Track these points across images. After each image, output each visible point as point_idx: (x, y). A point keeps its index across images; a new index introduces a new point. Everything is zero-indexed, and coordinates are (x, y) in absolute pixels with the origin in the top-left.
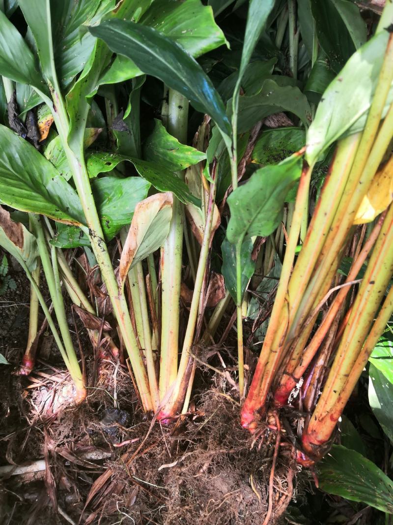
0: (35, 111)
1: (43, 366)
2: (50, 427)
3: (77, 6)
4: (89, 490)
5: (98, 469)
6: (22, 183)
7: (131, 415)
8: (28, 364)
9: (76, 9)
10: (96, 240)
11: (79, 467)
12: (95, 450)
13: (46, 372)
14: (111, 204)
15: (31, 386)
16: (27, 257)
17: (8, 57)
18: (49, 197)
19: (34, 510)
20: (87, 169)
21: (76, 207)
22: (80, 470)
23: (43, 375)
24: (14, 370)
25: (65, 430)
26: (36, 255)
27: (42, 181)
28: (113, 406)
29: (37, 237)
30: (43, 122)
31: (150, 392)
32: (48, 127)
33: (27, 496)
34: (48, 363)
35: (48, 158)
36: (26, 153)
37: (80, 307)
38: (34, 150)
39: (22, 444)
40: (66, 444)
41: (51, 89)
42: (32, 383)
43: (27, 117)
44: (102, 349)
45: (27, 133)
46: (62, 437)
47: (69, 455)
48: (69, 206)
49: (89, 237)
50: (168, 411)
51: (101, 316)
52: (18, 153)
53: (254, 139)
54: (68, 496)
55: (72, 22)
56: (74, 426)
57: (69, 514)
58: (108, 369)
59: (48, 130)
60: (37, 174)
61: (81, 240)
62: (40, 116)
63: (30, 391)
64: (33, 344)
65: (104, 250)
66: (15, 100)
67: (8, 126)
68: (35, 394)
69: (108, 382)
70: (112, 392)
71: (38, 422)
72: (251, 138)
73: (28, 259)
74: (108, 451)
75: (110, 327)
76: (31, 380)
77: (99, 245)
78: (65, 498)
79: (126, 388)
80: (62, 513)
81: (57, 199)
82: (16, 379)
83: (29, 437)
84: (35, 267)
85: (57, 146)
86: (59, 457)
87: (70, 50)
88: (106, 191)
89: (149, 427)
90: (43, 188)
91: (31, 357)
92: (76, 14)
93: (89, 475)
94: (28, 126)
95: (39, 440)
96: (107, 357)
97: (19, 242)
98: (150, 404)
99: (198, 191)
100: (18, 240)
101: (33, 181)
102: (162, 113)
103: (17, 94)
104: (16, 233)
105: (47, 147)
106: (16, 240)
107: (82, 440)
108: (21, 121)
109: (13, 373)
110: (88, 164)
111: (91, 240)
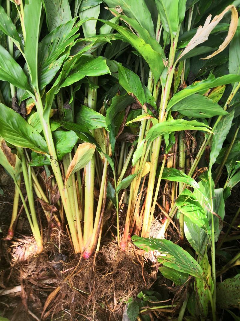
0: (25, 102)
1: (19, 235)
2: (23, 268)
3: (47, 57)
4: (46, 300)
5: (50, 288)
6: (18, 134)
7: (68, 257)
8: (11, 234)
9: (47, 58)
10: (53, 161)
11: (40, 288)
12: (48, 278)
13: (20, 238)
14: (61, 143)
15: (13, 246)
16: (16, 172)
17: (15, 78)
18: (31, 141)
19: (16, 312)
20: (51, 127)
21: (43, 145)
22: (40, 289)
23: (19, 240)
24: (3, 238)
25: (32, 267)
26: (21, 171)
27: (27, 133)
28: (58, 253)
29: (22, 161)
30: (29, 106)
31: (78, 242)
32: (31, 109)
33: (11, 305)
34: (22, 234)
35: (29, 123)
36: (20, 121)
37: (41, 199)
38: (24, 120)
39: (8, 277)
40: (33, 276)
41: (35, 92)
42: (13, 244)
43: (21, 104)
44: (52, 223)
45: (21, 111)
46: (30, 271)
47: (34, 281)
48: (40, 145)
49: (50, 160)
50: (89, 251)
51: (52, 204)
52: (16, 121)
53: (127, 115)
54: (34, 304)
55: (45, 63)
56: (37, 265)
57: (35, 314)
58: (55, 234)
59: (31, 110)
60: (25, 131)
61: (45, 162)
62: (27, 104)
63: (12, 248)
64: (14, 222)
65: (57, 166)
66: (16, 97)
67: (12, 108)
68: (14, 250)
69: (56, 240)
70: (58, 245)
71: (17, 265)
72: (125, 114)
73: (16, 173)
74: (56, 278)
75: (57, 210)
76: (12, 243)
77: (55, 163)
78: (32, 306)
79: (65, 242)
80: (30, 313)
81: (35, 142)
82: (4, 242)
83: (12, 273)
84: (19, 178)
85: (35, 117)
86: (29, 283)
87: (44, 75)
88: (59, 137)
89: (79, 261)
90: (28, 137)
91: (13, 229)
92: (47, 60)
93: (45, 292)
94: (21, 108)
95: (17, 274)
96: (55, 226)
97: (13, 164)
98: (79, 248)
99: (102, 137)
100: (13, 163)
101: (23, 133)
102: (85, 103)
103: (17, 93)
104: (12, 159)
105: (29, 118)
106: (12, 163)
107: (41, 274)
108: (18, 105)
109: (2, 239)
110: (51, 125)
111: (51, 161)
